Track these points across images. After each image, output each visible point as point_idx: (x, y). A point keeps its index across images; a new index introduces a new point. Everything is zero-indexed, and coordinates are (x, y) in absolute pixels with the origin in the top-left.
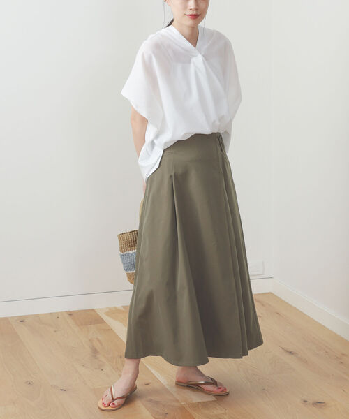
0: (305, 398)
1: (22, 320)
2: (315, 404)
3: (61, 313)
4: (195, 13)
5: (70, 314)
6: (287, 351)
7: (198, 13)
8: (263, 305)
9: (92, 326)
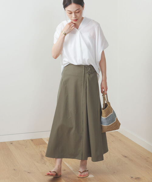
0: (132, 176)
1: (11, 143)
2: (136, 178)
3: (28, 140)
4: (75, 19)
5: (32, 140)
6: (124, 156)
7: (77, 19)
8: (114, 137)
9: (41, 145)
